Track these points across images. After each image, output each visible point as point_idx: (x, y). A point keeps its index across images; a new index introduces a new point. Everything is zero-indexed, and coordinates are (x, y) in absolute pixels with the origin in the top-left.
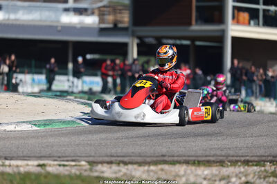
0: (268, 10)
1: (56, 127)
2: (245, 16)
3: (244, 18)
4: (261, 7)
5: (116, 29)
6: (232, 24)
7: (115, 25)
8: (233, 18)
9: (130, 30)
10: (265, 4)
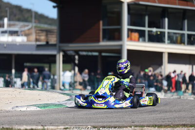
0: (151, 31)
1: (52, 108)
2: (136, 35)
3: (135, 36)
4: (147, 29)
5: (47, 45)
6: (128, 41)
7: (47, 43)
8: (128, 37)
9: (58, 46)
10: (149, 26)
